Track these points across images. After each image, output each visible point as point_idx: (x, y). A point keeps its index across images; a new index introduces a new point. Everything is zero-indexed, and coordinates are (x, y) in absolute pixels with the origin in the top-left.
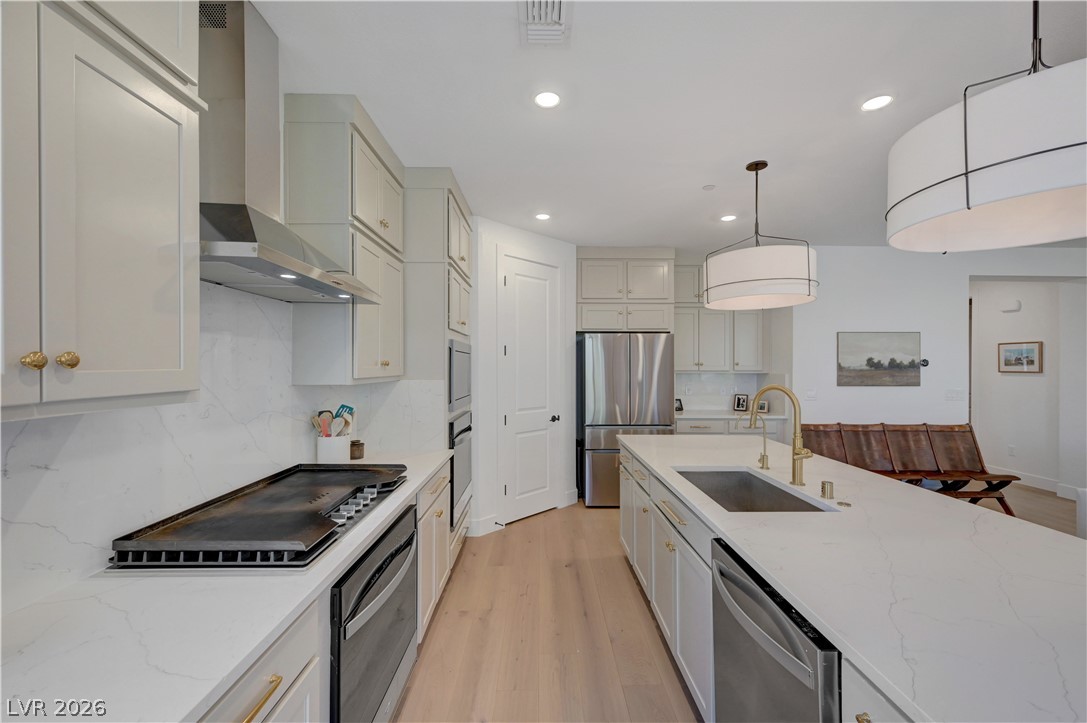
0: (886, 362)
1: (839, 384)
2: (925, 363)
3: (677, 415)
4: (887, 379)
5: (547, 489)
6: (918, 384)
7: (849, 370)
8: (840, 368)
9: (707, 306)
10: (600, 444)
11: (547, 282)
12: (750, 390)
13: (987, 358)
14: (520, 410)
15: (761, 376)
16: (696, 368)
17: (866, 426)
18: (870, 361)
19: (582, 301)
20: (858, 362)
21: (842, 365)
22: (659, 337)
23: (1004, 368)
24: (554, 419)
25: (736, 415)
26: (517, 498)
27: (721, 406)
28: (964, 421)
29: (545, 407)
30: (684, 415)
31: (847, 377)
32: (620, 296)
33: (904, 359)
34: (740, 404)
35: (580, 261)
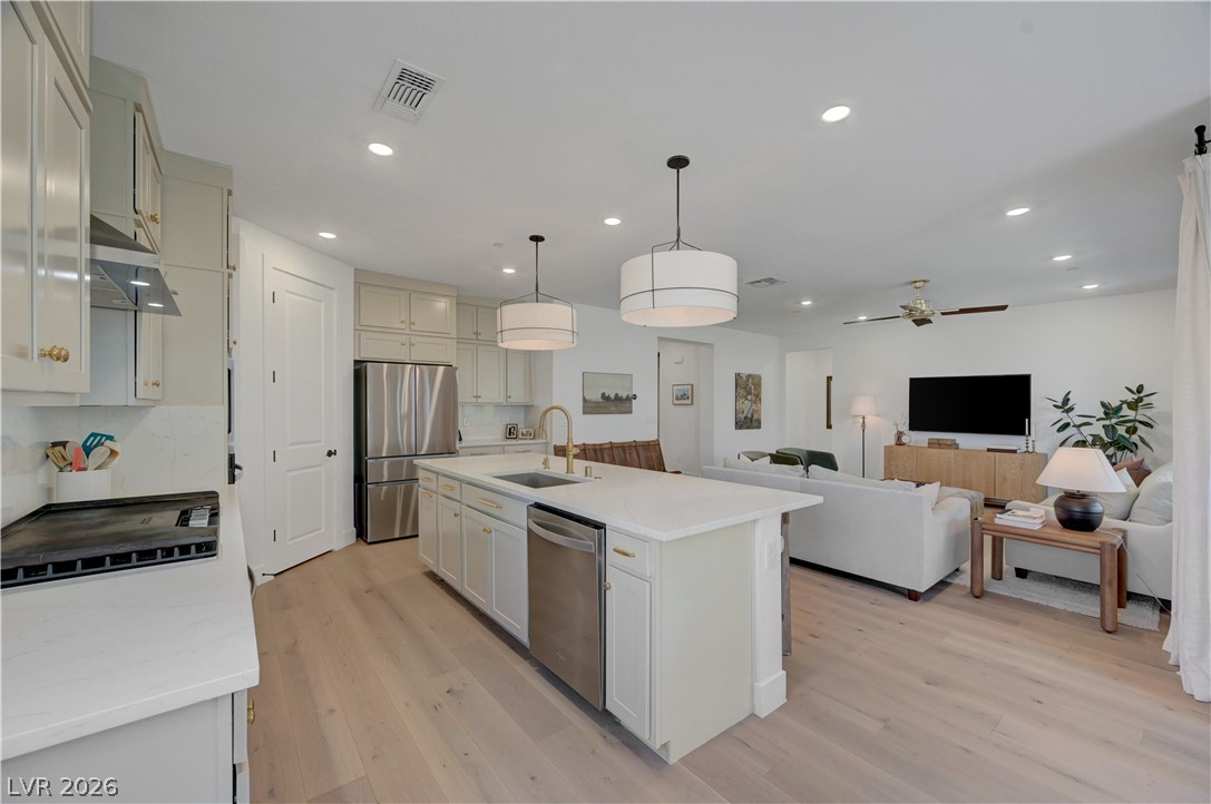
0: (613, 396)
1: (584, 413)
2: (635, 397)
3: (458, 445)
4: (614, 409)
5: (323, 531)
6: (631, 412)
7: (590, 402)
8: (585, 400)
9: (500, 345)
10: (383, 477)
11: (322, 304)
12: (518, 419)
13: (667, 396)
14: (290, 445)
15: (528, 408)
16: (475, 400)
17: (601, 445)
18: (603, 394)
19: (360, 328)
20: (596, 396)
21: (587, 398)
22: (436, 371)
23: (676, 402)
24: (330, 454)
25: (509, 442)
26: (288, 543)
27: (495, 434)
28: (655, 438)
29: (320, 441)
30: (464, 444)
31: (590, 408)
32: (402, 326)
33: (623, 394)
34: (511, 432)
35: (358, 285)
